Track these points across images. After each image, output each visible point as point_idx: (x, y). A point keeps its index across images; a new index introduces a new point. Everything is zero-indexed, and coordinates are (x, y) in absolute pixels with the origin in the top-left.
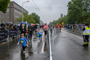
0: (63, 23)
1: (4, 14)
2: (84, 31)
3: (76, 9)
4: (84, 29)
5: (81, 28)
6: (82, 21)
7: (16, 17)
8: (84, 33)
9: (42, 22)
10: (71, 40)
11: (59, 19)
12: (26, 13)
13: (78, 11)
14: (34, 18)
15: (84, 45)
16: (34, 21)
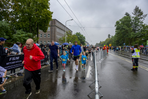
0: (110, 45)
1: (44, 33)
2: (134, 54)
3: (124, 29)
4: (133, 52)
5: (129, 50)
6: (131, 43)
7: (58, 37)
8: (134, 56)
9: (88, 43)
10: (119, 63)
11: (106, 40)
12: (69, 32)
13: (127, 31)
14: (79, 38)
15: (133, 70)
16: (79, 42)
